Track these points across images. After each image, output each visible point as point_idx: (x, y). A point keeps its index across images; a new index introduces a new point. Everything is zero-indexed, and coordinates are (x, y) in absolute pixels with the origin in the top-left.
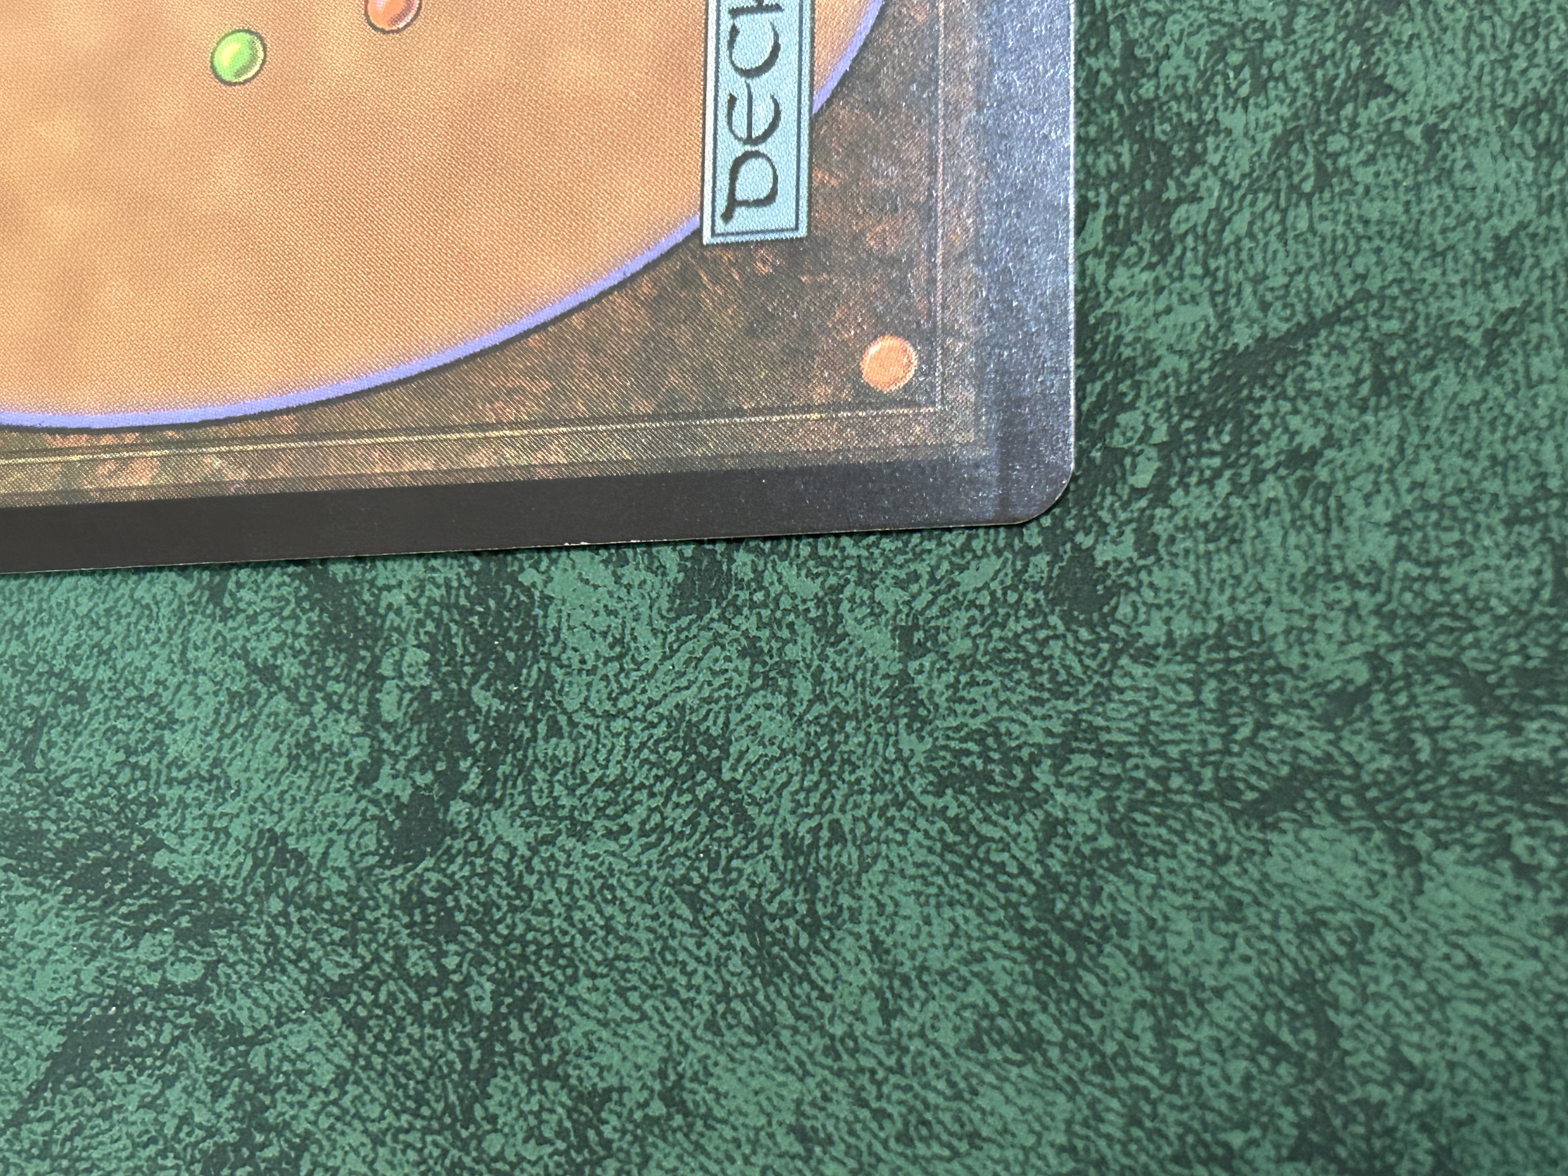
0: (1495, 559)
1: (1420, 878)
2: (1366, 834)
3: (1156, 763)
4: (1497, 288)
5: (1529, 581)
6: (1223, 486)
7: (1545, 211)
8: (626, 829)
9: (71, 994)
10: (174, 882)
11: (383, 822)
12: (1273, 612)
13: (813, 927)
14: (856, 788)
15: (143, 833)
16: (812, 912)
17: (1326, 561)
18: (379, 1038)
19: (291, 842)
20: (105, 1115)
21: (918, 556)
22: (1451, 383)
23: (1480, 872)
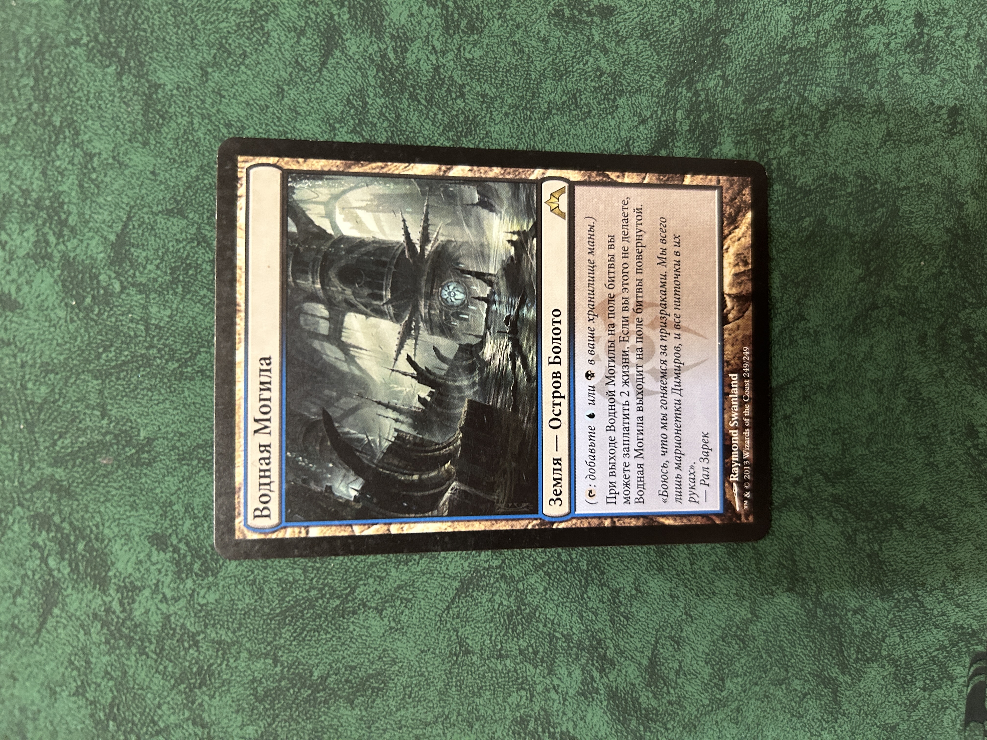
0: (830, 444)
1: (813, 523)
2: (802, 513)
4: (830, 374)
5: (836, 449)
7: (840, 355)
12: (781, 457)
17: (793, 444)
18: (555, 578)
22: (820, 399)
23: (826, 521)
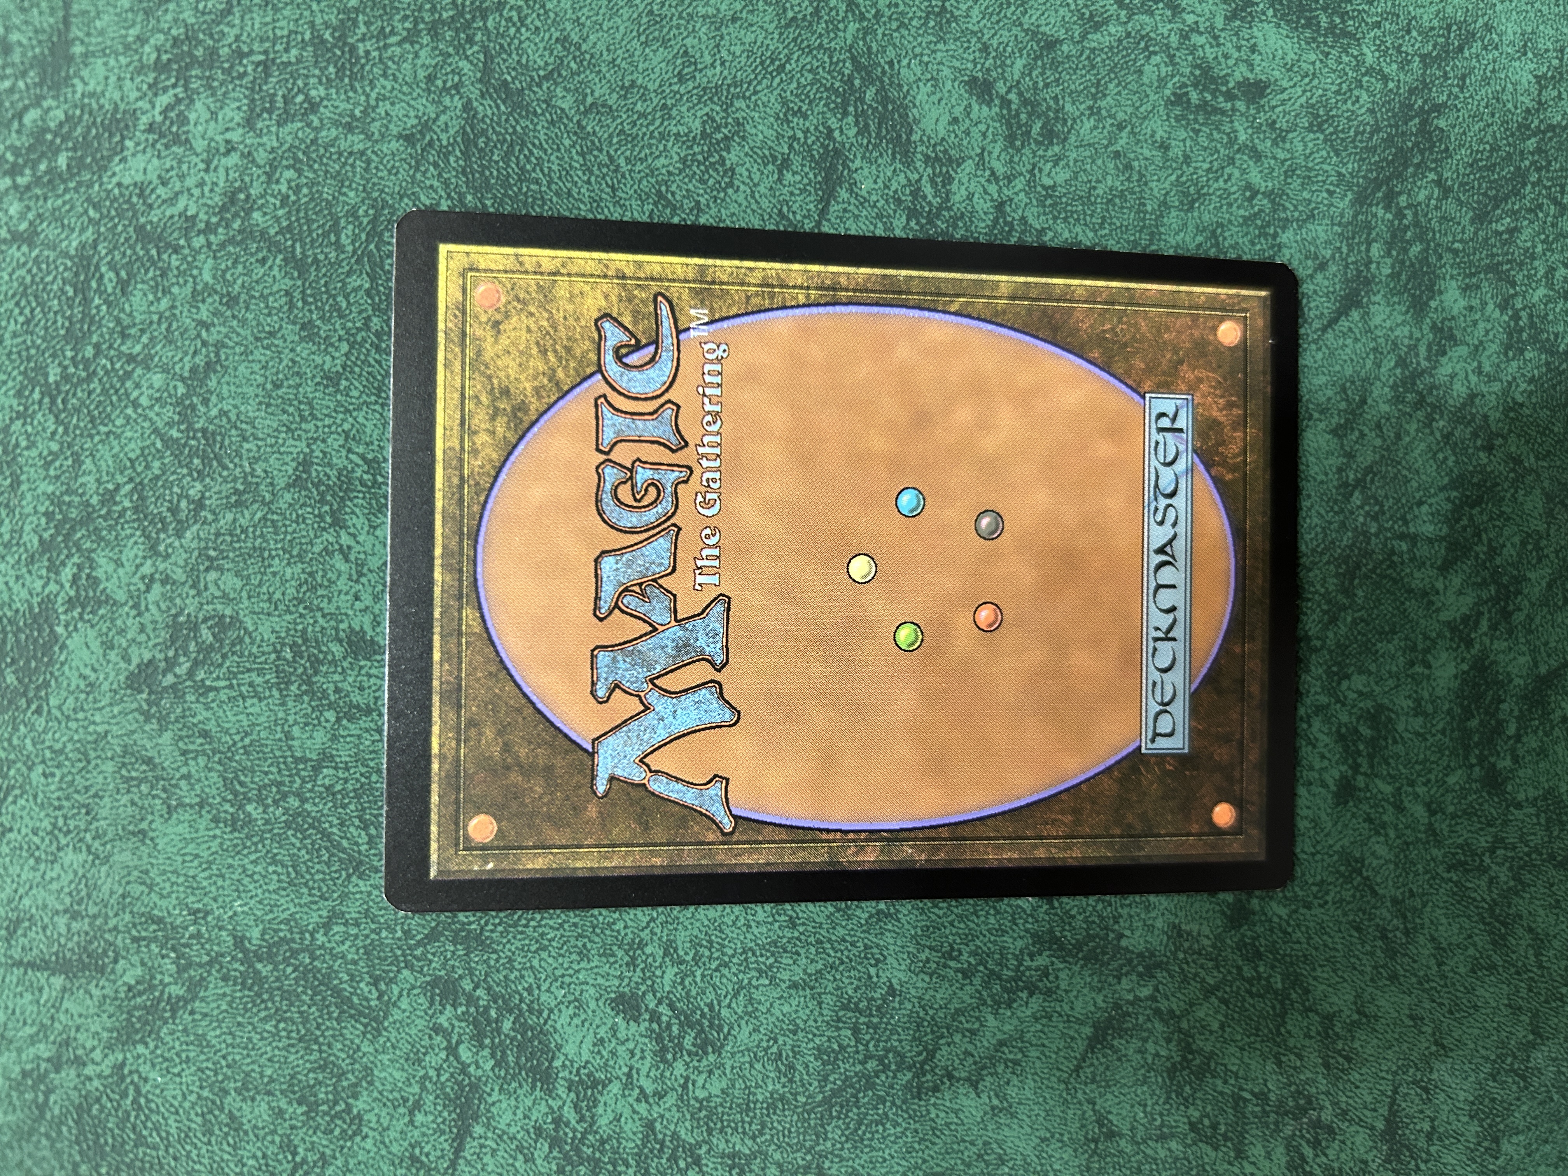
3: (1526, 849)
6: (1541, 733)
8: (1326, 902)
9: (1093, 1009)
10: (1133, 952)
11: (1223, 913)
13: (1407, 933)
14: (1417, 874)
15: (1113, 931)
16: (1406, 928)
19: (1183, 927)
20: (1119, 1059)
21: (1430, 772)
